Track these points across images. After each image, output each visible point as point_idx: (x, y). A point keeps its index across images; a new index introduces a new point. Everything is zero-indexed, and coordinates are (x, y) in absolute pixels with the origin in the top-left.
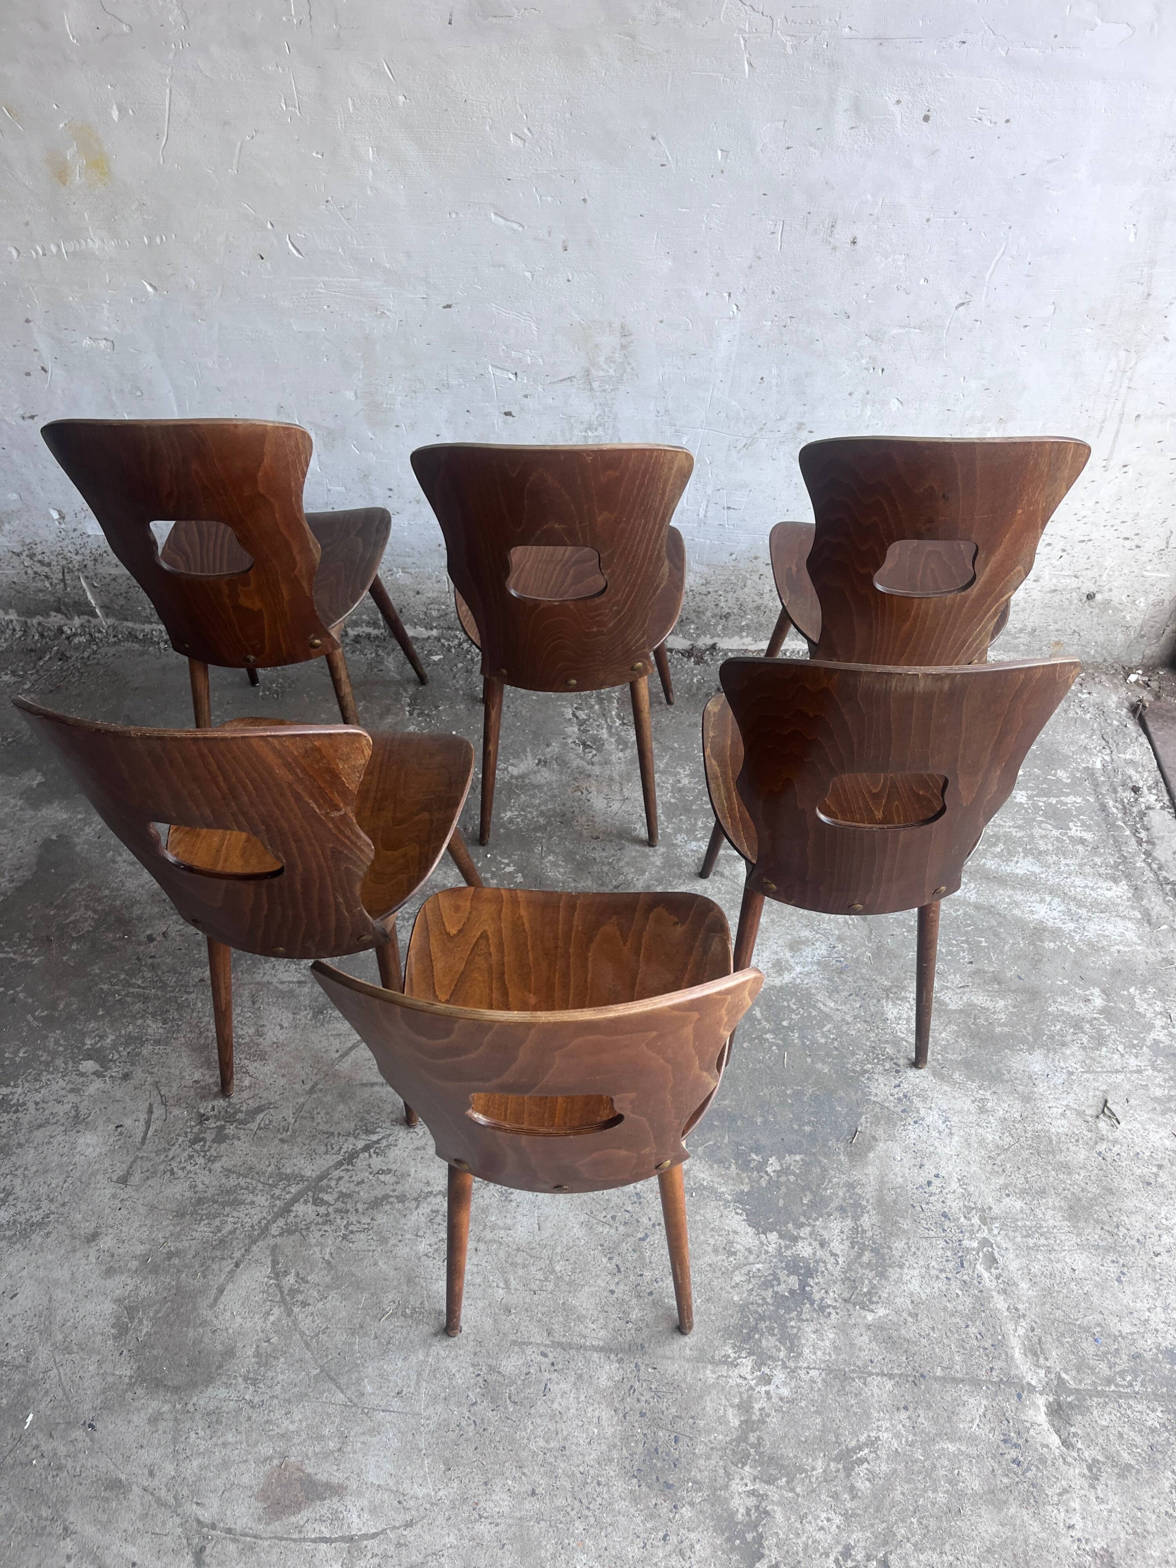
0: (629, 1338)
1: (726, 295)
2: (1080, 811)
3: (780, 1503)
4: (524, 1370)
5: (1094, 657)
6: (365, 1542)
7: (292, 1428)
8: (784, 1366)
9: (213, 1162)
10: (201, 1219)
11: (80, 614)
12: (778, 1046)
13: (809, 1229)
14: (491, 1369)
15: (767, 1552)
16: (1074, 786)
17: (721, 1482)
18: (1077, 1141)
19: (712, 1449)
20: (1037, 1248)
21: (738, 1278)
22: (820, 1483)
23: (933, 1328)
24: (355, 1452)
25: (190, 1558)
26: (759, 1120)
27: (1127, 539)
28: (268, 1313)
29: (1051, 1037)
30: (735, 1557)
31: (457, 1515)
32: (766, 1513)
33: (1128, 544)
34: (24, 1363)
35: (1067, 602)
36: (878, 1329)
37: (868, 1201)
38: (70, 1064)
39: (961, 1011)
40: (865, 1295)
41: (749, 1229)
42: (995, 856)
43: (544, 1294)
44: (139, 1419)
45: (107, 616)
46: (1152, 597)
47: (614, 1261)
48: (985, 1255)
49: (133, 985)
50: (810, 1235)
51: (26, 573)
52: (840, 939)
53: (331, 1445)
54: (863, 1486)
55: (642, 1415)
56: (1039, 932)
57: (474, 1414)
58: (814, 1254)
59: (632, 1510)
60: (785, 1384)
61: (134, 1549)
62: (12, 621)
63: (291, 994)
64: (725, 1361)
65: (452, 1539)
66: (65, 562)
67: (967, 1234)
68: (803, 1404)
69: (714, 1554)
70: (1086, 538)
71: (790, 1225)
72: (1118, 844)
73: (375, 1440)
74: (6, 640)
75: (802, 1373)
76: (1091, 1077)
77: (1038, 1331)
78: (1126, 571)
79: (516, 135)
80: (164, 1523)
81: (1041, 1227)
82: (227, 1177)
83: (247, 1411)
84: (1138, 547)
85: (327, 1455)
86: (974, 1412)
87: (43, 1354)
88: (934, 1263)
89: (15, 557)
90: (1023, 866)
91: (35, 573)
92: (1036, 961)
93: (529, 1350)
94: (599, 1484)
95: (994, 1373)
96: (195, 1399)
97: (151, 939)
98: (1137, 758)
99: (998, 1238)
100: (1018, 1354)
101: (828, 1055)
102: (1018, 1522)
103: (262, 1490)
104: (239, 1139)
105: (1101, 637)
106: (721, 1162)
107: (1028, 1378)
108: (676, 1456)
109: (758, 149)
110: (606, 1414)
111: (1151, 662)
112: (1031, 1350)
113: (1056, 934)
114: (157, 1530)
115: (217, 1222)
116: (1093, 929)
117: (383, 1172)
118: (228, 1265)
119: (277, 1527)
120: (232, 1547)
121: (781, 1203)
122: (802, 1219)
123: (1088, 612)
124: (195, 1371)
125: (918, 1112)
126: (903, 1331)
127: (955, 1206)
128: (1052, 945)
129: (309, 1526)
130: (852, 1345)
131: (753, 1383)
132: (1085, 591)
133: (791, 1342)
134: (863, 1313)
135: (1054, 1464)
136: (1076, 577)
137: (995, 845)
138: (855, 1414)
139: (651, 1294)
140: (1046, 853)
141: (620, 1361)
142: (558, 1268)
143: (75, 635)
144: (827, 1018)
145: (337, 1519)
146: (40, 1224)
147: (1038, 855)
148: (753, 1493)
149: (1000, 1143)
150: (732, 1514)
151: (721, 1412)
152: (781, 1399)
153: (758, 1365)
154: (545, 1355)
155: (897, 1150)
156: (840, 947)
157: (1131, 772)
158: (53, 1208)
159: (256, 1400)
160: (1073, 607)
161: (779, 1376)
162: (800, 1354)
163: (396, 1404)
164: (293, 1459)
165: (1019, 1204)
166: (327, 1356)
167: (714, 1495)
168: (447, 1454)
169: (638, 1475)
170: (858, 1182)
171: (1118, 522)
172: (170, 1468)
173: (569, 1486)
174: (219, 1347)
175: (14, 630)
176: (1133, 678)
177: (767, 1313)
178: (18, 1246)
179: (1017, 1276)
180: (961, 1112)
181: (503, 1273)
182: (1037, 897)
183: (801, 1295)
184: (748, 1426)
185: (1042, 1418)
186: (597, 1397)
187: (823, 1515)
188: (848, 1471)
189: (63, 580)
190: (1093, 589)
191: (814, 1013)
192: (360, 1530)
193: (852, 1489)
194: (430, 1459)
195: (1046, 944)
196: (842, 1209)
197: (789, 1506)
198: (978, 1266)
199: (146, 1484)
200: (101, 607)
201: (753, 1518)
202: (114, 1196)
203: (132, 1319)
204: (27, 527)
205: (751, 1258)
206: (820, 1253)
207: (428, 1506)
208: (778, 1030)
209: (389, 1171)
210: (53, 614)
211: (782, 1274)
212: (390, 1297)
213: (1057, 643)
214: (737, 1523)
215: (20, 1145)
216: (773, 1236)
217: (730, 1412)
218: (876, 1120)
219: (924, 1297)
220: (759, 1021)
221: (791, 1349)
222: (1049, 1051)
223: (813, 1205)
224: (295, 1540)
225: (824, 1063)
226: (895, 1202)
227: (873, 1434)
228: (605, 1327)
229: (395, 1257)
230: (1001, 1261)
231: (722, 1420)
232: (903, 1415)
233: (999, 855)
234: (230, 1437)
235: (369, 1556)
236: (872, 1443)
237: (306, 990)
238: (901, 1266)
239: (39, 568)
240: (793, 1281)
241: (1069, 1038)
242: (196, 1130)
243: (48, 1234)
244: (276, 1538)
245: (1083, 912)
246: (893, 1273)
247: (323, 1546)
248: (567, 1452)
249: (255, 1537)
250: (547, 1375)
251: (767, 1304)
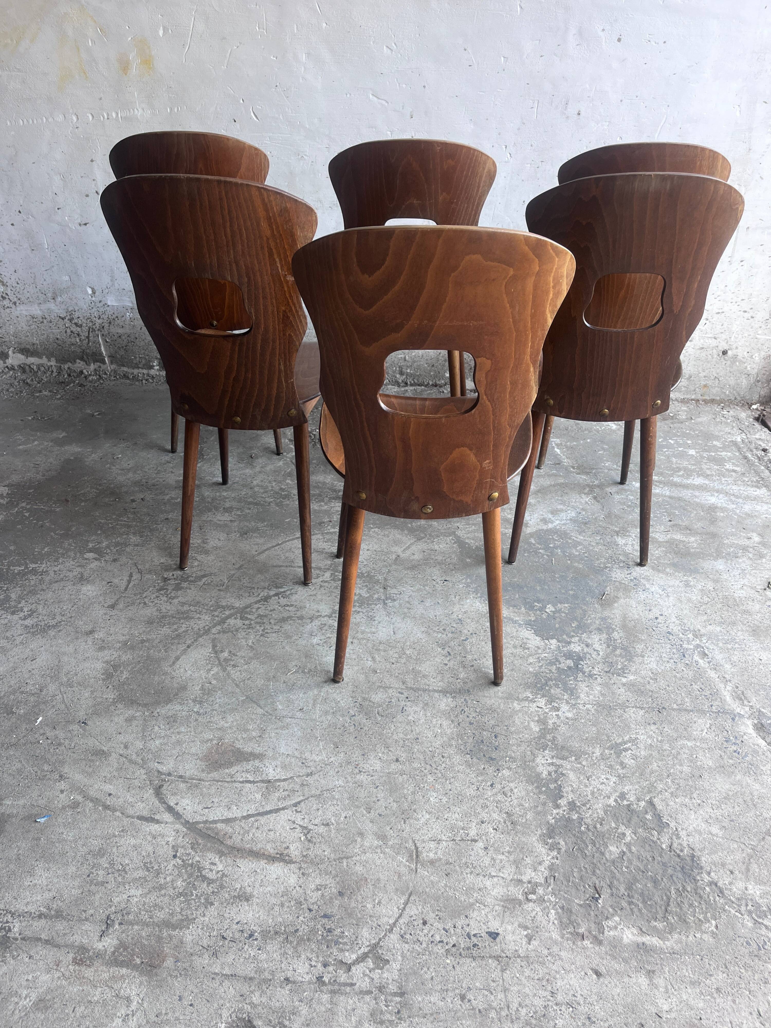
0: (459, 686)
1: (504, 147)
2: (730, 459)
3: (571, 770)
4: (388, 700)
5: (728, 396)
6: (278, 784)
7: (226, 725)
8: (567, 703)
9: (173, 599)
10: (164, 625)
11: (95, 361)
12: (547, 555)
13: (577, 639)
14: (364, 699)
15: (565, 794)
16: (724, 448)
17: (528, 758)
18: (753, 600)
19: (521, 742)
20: (734, 649)
21: (531, 660)
22: (599, 760)
23: (668, 686)
24: (271, 738)
25: (151, 791)
26: (538, 588)
27: (745, 312)
28: (210, 670)
29: (729, 554)
30: (543, 797)
31: (343, 771)
32: (563, 774)
33: (746, 315)
34: (39, 692)
35: (710, 357)
36: (631, 686)
37: (616, 626)
38: (78, 555)
39: (667, 542)
40: (620, 669)
41: (537, 638)
42: (679, 476)
43: (398, 664)
44: (120, 720)
45: (111, 363)
46: (763, 353)
47: (446, 650)
48: (699, 652)
49: (122, 521)
50: (579, 641)
51: (66, 332)
52: (583, 509)
53: (254, 734)
54: (630, 762)
55: (471, 724)
56: (712, 509)
57: (354, 720)
58: (583, 650)
59: (468, 771)
60: (569, 711)
61: (111, 787)
62: (52, 366)
63: (226, 525)
64: (527, 699)
65: (341, 783)
66: (91, 324)
67: (685, 642)
68: (583, 721)
69: (528, 794)
70: (720, 311)
71: (565, 636)
72: (757, 473)
73: (284, 732)
74: (46, 377)
75: (581, 706)
76: (758, 572)
77: (741, 688)
78: (746, 335)
79: (387, 47)
80: (133, 773)
81: (735, 639)
82: (182, 606)
83: (194, 716)
84: (752, 317)
85: (251, 739)
86: (703, 726)
87: (52, 688)
88: (664, 655)
89: (61, 320)
90: (698, 481)
91: (72, 332)
92: (713, 521)
93: (390, 691)
94: (443, 757)
95: (714, 708)
96: (159, 710)
97: (133, 501)
98: (763, 437)
99: (707, 644)
100: (728, 699)
101: (582, 559)
102: (744, 783)
103: (205, 756)
104: (190, 589)
105: (732, 382)
106: (514, 606)
107: (738, 710)
108: (497, 743)
109: (525, 57)
110: (445, 723)
111: (764, 400)
112: (737, 698)
113: (723, 509)
114: (128, 776)
115: (175, 626)
116: (747, 508)
117: (288, 605)
118: (182, 647)
119: (215, 775)
120: (182, 786)
121: (557, 626)
122: (572, 634)
123: (724, 363)
124: (159, 696)
125: (645, 585)
126: (648, 687)
127: (675, 629)
128: (722, 514)
129: (238, 775)
130: (613, 693)
131: (547, 710)
132: (721, 349)
133: (572, 692)
134: (619, 678)
135: (764, 754)
136: (715, 338)
137: (678, 472)
138: (620, 726)
139: (473, 666)
140: (712, 475)
141: (454, 697)
142: (408, 652)
143: (90, 375)
144: (579, 543)
145: (259, 771)
146: (54, 627)
147: (707, 476)
148: (552, 764)
149: (702, 601)
150: (539, 775)
151: (526, 724)
152: (567, 718)
153: (550, 701)
154: (402, 694)
155: (634, 603)
156: (584, 513)
157: (761, 443)
158: (63, 619)
159: (202, 711)
160: (714, 360)
161: (565, 707)
162: (579, 697)
163: (299, 714)
164: (226, 741)
165: (718, 629)
166: (250, 691)
167: (525, 764)
168: (336, 740)
169: (470, 753)
170: (609, 617)
171: (739, 299)
172: (139, 744)
173: (422, 757)
174: (176, 685)
175: (53, 372)
176: (754, 407)
177: (553, 677)
178: (39, 636)
179: (723, 662)
180: (673, 586)
181: (370, 653)
182: (709, 494)
183: (576, 669)
184: (544, 731)
185: (751, 730)
186: (440, 714)
187: (603, 777)
188: (618, 755)
189: (88, 337)
190: (726, 348)
191: (570, 541)
192: (275, 777)
193: (622, 764)
194: (323, 743)
195: (718, 514)
196: (599, 630)
197: (579, 771)
198: (695, 657)
199: (121, 752)
200: (109, 356)
201: (554, 777)
202: (105, 614)
203: (116, 671)
204: (71, 299)
205: (540, 651)
206: (586, 650)
207: (323, 765)
208: (547, 548)
209: (292, 605)
210: (78, 361)
211: (562, 660)
212: (294, 664)
213: (705, 386)
214: (543, 779)
215: (43, 590)
216: (554, 641)
217: (532, 725)
218: (618, 589)
219: (660, 671)
220: (534, 545)
221: (572, 694)
222: (727, 560)
223: (579, 627)
224: (228, 782)
225: (579, 563)
226: (635, 627)
227: (633, 736)
228: (442, 681)
229: (297, 645)
230: (710, 656)
231: (527, 728)
232: (653, 727)
233: (682, 476)
234: (183, 729)
235: (281, 790)
236: (634, 741)
237: (236, 524)
238: (643, 657)
239: (74, 328)
240: (570, 663)
241: (740, 554)
242: (161, 584)
243: (59, 631)
244: (214, 780)
245: (740, 500)
246: (638, 660)
247: (248, 785)
248: (420, 741)
249: (200, 780)
250: (403, 703)
251: (553, 673)
